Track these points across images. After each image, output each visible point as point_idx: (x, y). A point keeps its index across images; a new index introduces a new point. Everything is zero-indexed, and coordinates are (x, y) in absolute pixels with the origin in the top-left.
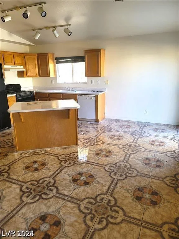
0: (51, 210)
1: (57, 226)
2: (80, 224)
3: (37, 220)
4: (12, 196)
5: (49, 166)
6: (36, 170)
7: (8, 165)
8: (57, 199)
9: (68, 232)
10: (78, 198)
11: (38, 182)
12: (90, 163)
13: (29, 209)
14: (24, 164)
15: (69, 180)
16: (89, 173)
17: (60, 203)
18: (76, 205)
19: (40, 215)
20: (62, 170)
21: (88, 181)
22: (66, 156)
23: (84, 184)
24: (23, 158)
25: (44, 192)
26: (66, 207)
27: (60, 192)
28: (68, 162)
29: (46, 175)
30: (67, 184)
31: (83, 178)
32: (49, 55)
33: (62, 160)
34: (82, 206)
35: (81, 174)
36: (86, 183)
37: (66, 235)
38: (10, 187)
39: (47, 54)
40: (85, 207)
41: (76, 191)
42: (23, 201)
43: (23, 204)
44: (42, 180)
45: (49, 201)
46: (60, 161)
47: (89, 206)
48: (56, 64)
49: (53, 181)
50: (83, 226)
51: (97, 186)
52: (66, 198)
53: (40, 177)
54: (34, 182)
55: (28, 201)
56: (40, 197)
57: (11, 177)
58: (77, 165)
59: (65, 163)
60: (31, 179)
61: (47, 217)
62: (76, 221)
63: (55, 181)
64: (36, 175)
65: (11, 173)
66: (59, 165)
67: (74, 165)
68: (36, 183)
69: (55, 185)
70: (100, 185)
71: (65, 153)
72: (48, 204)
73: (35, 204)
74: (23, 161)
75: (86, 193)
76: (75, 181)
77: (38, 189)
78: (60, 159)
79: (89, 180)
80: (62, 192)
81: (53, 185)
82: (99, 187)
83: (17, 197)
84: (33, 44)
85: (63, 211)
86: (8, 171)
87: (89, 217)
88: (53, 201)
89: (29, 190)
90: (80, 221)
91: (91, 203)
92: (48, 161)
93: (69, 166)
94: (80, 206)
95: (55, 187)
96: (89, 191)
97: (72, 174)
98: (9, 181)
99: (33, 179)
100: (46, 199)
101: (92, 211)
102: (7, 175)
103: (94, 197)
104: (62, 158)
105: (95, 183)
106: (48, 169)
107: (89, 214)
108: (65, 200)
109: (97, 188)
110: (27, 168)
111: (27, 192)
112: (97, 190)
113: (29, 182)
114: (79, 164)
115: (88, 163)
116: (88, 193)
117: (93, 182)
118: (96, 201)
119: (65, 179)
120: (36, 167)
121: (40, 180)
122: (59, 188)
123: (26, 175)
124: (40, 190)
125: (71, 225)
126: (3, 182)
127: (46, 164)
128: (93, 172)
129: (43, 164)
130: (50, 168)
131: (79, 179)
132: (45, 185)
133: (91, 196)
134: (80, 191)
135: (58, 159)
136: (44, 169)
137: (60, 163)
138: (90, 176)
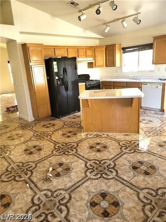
0: (111, 190)
1: (116, 207)
2: (138, 211)
3: (98, 195)
4: (78, 169)
5: (110, 150)
6: (99, 151)
7: (77, 143)
8: (116, 181)
9: (126, 215)
10: (138, 186)
11: (100, 162)
12: (151, 153)
13: (91, 184)
14: (89, 144)
15: (129, 167)
16: (150, 164)
17: (119, 186)
18: (135, 192)
19: (100, 192)
20: (123, 155)
21: (148, 172)
22: (127, 143)
23: (144, 173)
24: (88, 138)
25: (105, 172)
26: (125, 191)
27: (119, 175)
28: (129, 149)
29: (107, 157)
30: (127, 170)
31: (143, 168)
32: (117, 46)
33: (123, 145)
34: (141, 195)
35: (141, 163)
36: (146, 173)
37: (123, 218)
38: (77, 161)
39: (115, 45)
40: (145, 197)
41: (136, 178)
42: (87, 176)
43: (87, 178)
44: (103, 161)
45: (109, 182)
46: (121, 147)
47: (149, 197)
48: (123, 54)
49: (113, 164)
50: (142, 214)
51: (159, 178)
52: (125, 182)
53: (102, 158)
54: (96, 161)
55: (91, 177)
56: (101, 176)
57: (79, 153)
58: (138, 153)
59: (125, 149)
60: (94, 158)
61: (106, 196)
62: (134, 207)
63: (115, 165)
64: (99, 156)
65: (79, 150)
66: (120, 150)
67: (134, 152)
68: (98, 163)
69: (115, 168)
70: (162, 178)
71: (126, 140)
72: (108, 184)
73: (97, 181)
74: (88, 141)
75: (146, 183)
76: (135, 168)
77: (100, 169)
78: (120, 144)
79: (150, 170)
80: (122, 176)
81: (113, 168)
82: (161, 180)
83: (82, 171)
84: (103, 37)
85: (122, 195)
86: (77, 148)
87: (148, 207)
88: (113, 182)
89: (93, 167)
90: (138, 208)
91: (151, 194)
92: (109, 145)
93: (129, 153)
94: (139, 194)
95: (115, 169)
96: (149, 181)
97: (132, 161)
98: (77, 156)
99: (96, 158)
100: (107, 179)
101: (152, 202)
102: (76, 151)
103: (155, 189)
104: (123, 144)
105: (157, 175)
106: (109, 152)
107: (148, 204)
108: (124, 184)
109: (159, 180)
110: (91, 147)
111: (90, 169)
112: (159, 183)
113: (92, 160)
114: (139, 153)
115: (150, 154)
116: (148, 183)
117: (154, 173)
118: (157, 194)
119: (124, 165)
120: (99, 148)
121: (102, 160)
122: (119, 171)
123: (90, 154)
124: (101, 170)
125: (129, 210)
126: (73, 156)
127: (108, 147)
128: (155, 163)
129: (105, 147)
130: (111, 152)
131: (139, 168)
132: (105, 166)
133: (151, 187)
134: (140, 180)
135: (119, 144)
136: (106, 152)
137: (121, 149)
138: (151, 167)
